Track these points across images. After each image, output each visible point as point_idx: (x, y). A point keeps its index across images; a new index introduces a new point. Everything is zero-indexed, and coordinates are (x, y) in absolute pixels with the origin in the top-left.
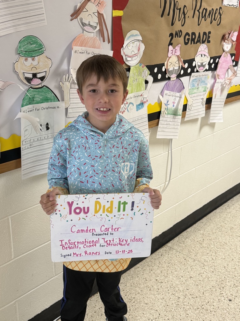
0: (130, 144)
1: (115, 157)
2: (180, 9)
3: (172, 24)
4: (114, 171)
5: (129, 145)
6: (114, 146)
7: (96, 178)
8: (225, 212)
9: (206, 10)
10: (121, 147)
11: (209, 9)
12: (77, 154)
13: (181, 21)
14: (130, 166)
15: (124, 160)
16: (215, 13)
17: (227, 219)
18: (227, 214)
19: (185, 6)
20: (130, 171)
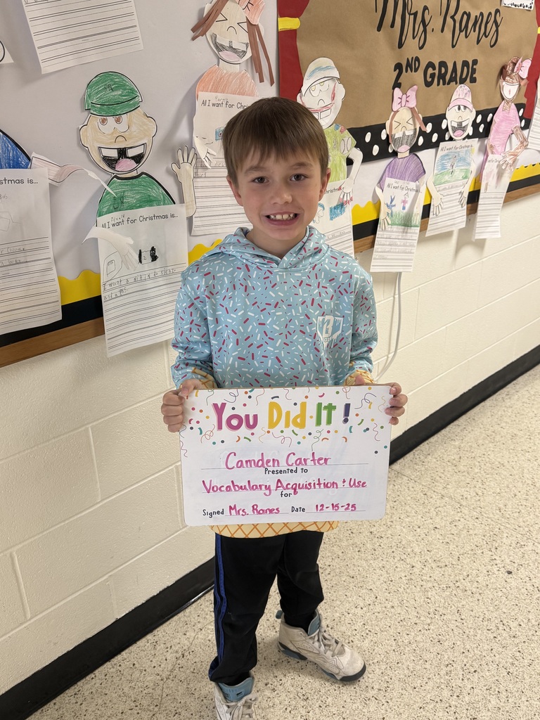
0: (334, 279)
1: (305, 304)
2: (415, 14)
3: (400, 45)
4: (304, 333)
5: (330, 281)
6: (302, 281)
7: (268, 348)
8: (501, 406)
9: (469, 15)
10: (316, 285)
11: (474, 13)
12: (232, 302)
13: (417, 39)
14: (335, 322)
15: (322, 310)
16: (487, 23)
17: (505, 419)
18: (506, 409)
19: (426, 8)
20: (333, 333)
